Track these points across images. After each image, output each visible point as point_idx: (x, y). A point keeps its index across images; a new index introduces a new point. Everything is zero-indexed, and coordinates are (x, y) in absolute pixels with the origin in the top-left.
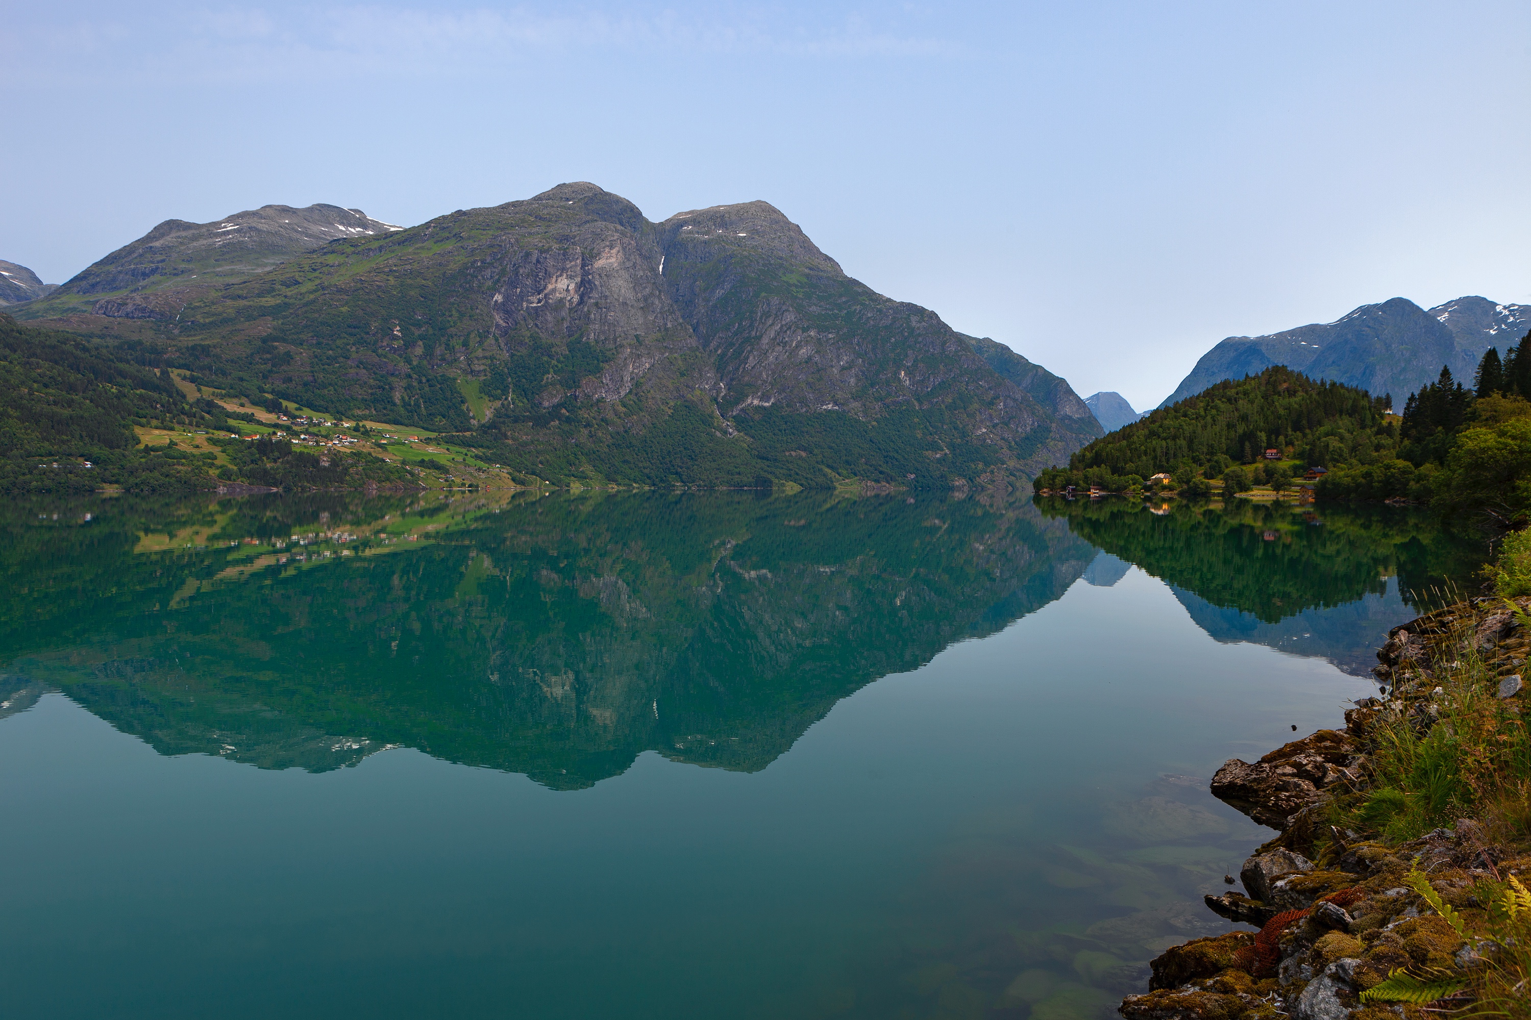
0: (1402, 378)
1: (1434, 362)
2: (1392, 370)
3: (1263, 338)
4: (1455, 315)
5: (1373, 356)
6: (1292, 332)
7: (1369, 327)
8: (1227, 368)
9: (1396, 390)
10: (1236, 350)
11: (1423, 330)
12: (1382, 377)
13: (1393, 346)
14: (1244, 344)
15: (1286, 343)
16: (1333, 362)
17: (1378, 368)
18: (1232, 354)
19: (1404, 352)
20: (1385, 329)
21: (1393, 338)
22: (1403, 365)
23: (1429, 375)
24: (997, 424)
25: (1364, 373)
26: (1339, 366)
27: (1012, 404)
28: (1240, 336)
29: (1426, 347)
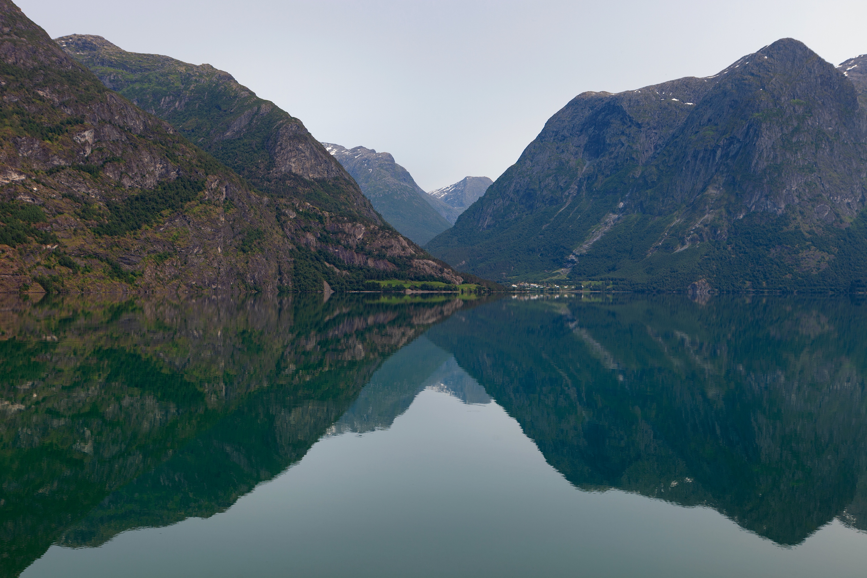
0: (794, 140)
1: (834, 122)
2: (782, 129)
3: (626, 94)
4: (855, 75)
5: (758, 111)
6: (662, 87)
7: (752, 74)
8: (581, 131)
9: (788, 155)
10: (592, 108)
11: (819, 80)
12: (770, 138)
13: (783, 99)
14: (601, 100)
15: (654, 98)
16: (709, 120)
17: (764, 126)
18: (587, 113)
19: (797, 107)
20: (772, 78)
21: (782, 89)
22: (795, 124)
23: (828, 139)
24: (59, 169)
25: (747, 133)
26: (716, 125)
27: (115, 135)
28: (598, 91)
29: (823, 103)
